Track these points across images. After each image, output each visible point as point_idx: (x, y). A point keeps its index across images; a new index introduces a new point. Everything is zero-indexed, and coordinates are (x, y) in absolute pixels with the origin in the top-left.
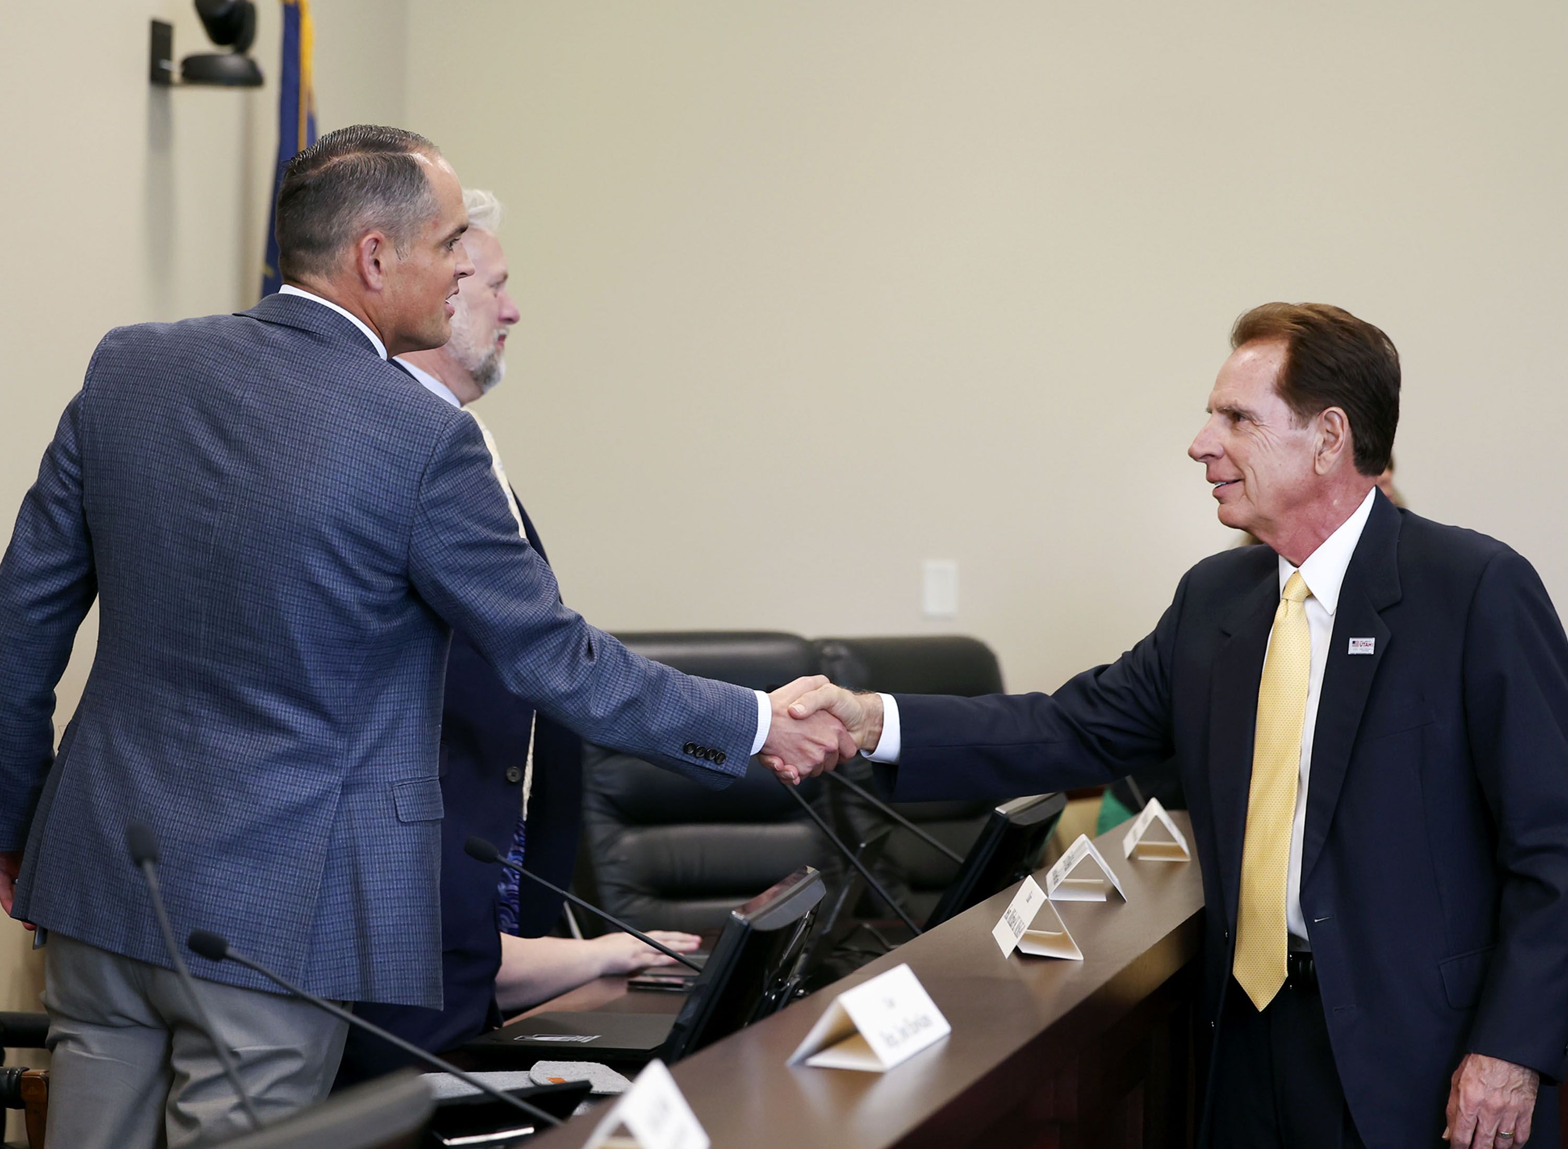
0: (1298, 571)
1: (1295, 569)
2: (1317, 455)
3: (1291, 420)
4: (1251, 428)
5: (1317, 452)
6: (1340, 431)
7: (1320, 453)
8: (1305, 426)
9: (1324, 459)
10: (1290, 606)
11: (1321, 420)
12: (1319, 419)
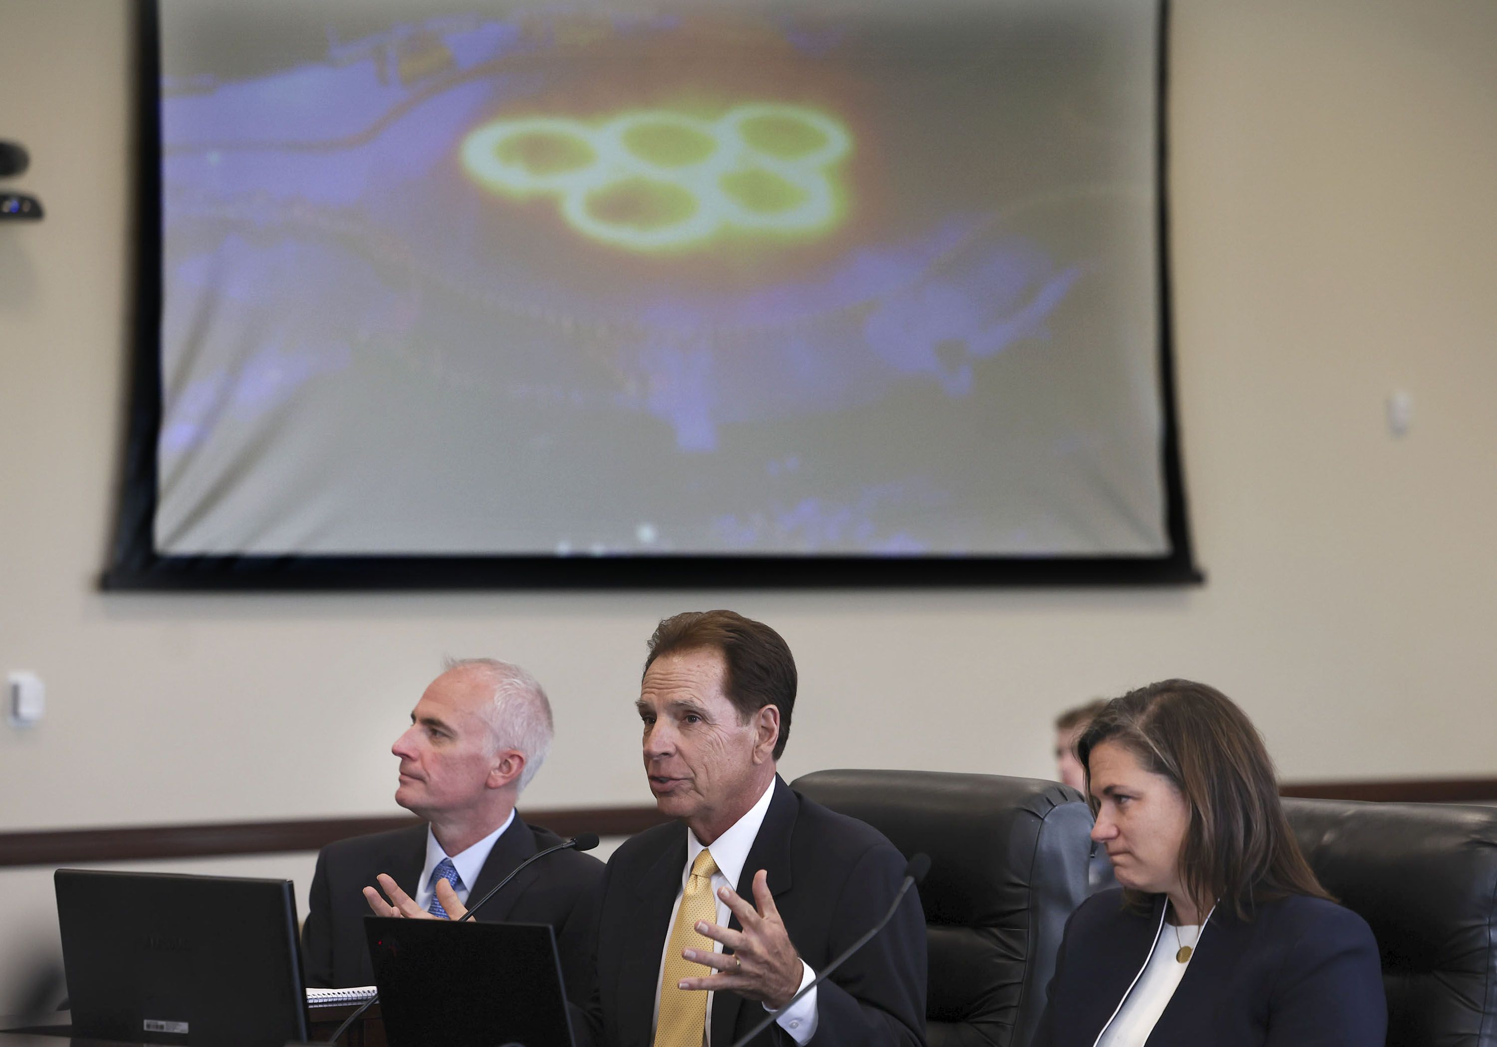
0: (708, 849)
1: (703, 848)
2: (755, 748)
3: (738, 718)
4: (705, 728)
5: (756, 746)
6: (775, 725)
7: (757, 747)
8: (748, 723)
9: (762, 751)
10: (698, 880)
11: (759, 717)
12: (757, 716)
